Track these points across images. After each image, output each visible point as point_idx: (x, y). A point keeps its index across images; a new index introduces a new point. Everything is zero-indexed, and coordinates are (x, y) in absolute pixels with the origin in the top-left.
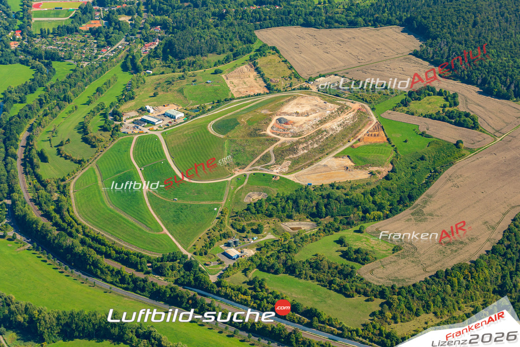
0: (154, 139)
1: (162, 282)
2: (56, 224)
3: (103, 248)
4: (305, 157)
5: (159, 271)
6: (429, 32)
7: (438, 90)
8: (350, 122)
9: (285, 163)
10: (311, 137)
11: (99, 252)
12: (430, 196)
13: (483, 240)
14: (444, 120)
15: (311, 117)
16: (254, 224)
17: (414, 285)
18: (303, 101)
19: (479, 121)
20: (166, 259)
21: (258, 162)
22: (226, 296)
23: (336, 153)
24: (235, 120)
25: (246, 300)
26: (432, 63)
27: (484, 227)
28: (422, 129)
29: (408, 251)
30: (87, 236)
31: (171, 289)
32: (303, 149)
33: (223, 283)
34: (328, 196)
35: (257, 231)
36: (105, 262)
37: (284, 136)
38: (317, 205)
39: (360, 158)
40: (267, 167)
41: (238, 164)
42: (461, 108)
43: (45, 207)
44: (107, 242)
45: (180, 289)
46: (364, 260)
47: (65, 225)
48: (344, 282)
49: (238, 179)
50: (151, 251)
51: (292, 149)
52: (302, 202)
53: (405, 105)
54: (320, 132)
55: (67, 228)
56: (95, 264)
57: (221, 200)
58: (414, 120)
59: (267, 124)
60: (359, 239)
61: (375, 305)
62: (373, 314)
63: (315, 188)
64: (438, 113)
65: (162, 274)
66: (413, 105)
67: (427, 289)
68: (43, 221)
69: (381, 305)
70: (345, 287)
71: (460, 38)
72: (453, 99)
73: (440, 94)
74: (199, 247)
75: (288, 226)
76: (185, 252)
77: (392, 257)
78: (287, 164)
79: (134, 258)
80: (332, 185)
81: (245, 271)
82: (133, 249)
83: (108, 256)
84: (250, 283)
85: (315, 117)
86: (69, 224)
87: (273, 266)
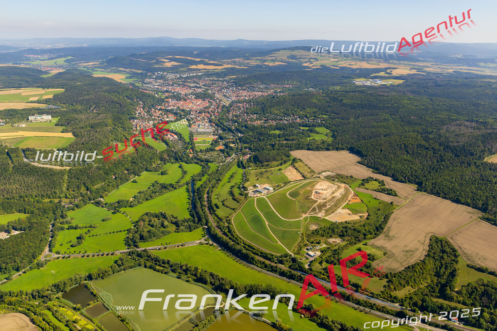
0: (263, 199)
1: (284, 267)
2: (230, 238)
3: (255, 251)
4: (330, 209)
5: (281, 262)
6: (362, 154)
7: (375, 179)
8: (343, 193)
9: (322, 211)
10: (330, 200)
11: (253, 253)
12: (390, 228)
13: (421, 250)
14: (382, 192)
15: (329, 190)
16: (316, 240)
17: (400, 272)
18: (322, 183)
19: (397, 192)
20: (283, 256)
21: (311, 211)
22: (315, 275)
23: (342, 207)
24: (298, 192)
25: (324, 278)
26: (367, 167)
27: (419, 243)
28: (375, 197)
29: (391, 255)
30: (246, 245)
31: (289, 271)
32: (329, 205)
33: (312, 270)
34: (346, 227)
35: (318, 243)
36: (257, 258)
37: (319, 199)
38: (342, 231)
39: (353, 210)
40: (316, 213)
41: (303, 212)
42: (387, 187)
43: (223, 230)
44: (256, 248)
45: (293, 272)
46: (373, 259)
47: (234, 239)
48: (367, 270)
49: (304, 218)
50: (275, 252)
51: (324, 205)
52: (336, 230)
53: (363, 185)
54: (333, 198)
55: (236, 240)
56: (253, 259)
57: (300, 228)
58: (369, 192)
59: (312, 194)
60: (367, 249)
61: (384, 282)
62: (385, 286)
63: (339, 223)
64: (378, 189)
65: (283, 264)
66: (367, 185)
67: (406, 275)
68: (225, 237)
69: (388, 282)
70: (368, 273)
71: (377, 157)
72: (382, 183)
73: (376, 180)
74: (296, 251)
75: (331, 240)
76: (291, 253)
77: (384, 258)
78: (323, 212)
79: (269, 256)
80: (346, 222)
81: (321, 263)
82: (267, 252)
83: (257, 255)
84: (324, 269)
85: (330, 191)
86: (236, 239)
87: (333, 262)
